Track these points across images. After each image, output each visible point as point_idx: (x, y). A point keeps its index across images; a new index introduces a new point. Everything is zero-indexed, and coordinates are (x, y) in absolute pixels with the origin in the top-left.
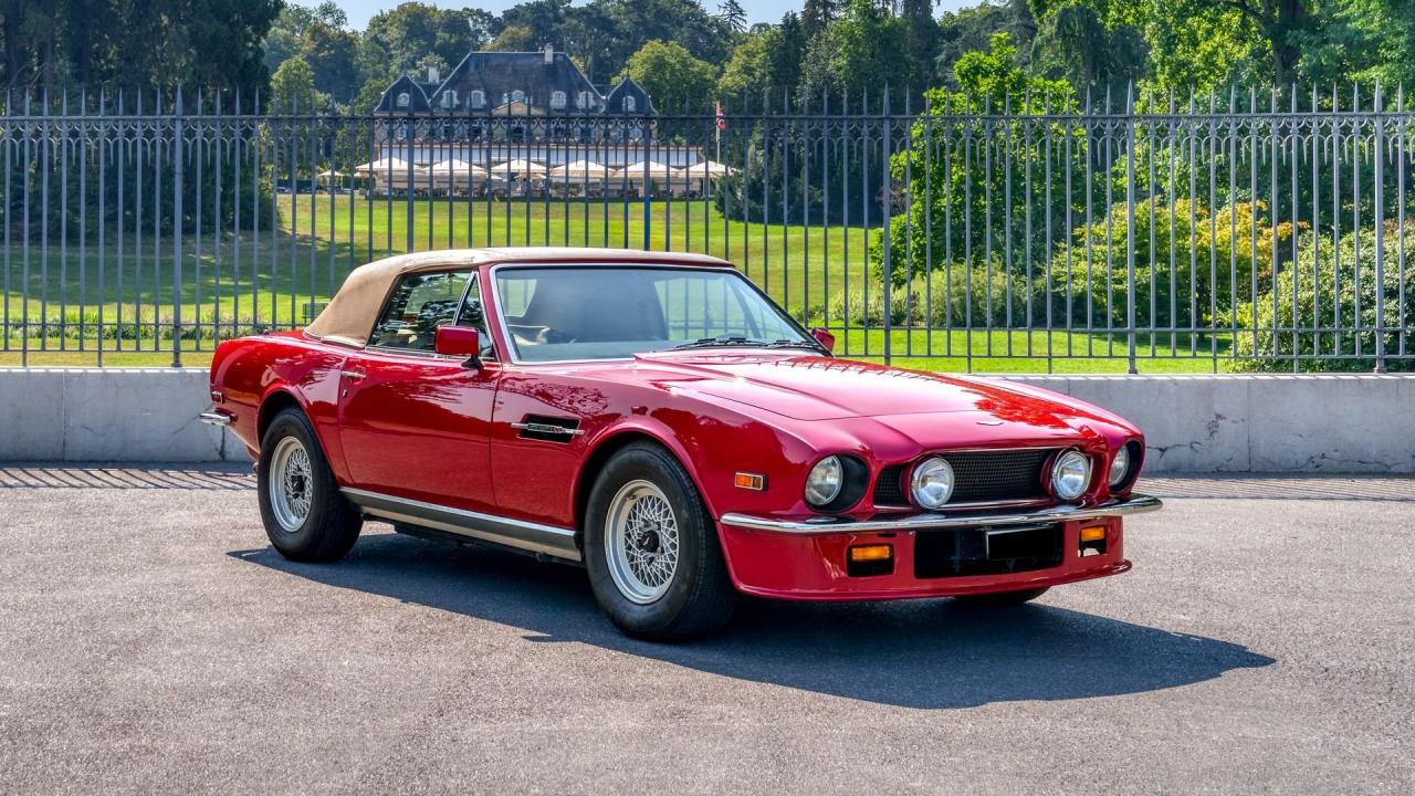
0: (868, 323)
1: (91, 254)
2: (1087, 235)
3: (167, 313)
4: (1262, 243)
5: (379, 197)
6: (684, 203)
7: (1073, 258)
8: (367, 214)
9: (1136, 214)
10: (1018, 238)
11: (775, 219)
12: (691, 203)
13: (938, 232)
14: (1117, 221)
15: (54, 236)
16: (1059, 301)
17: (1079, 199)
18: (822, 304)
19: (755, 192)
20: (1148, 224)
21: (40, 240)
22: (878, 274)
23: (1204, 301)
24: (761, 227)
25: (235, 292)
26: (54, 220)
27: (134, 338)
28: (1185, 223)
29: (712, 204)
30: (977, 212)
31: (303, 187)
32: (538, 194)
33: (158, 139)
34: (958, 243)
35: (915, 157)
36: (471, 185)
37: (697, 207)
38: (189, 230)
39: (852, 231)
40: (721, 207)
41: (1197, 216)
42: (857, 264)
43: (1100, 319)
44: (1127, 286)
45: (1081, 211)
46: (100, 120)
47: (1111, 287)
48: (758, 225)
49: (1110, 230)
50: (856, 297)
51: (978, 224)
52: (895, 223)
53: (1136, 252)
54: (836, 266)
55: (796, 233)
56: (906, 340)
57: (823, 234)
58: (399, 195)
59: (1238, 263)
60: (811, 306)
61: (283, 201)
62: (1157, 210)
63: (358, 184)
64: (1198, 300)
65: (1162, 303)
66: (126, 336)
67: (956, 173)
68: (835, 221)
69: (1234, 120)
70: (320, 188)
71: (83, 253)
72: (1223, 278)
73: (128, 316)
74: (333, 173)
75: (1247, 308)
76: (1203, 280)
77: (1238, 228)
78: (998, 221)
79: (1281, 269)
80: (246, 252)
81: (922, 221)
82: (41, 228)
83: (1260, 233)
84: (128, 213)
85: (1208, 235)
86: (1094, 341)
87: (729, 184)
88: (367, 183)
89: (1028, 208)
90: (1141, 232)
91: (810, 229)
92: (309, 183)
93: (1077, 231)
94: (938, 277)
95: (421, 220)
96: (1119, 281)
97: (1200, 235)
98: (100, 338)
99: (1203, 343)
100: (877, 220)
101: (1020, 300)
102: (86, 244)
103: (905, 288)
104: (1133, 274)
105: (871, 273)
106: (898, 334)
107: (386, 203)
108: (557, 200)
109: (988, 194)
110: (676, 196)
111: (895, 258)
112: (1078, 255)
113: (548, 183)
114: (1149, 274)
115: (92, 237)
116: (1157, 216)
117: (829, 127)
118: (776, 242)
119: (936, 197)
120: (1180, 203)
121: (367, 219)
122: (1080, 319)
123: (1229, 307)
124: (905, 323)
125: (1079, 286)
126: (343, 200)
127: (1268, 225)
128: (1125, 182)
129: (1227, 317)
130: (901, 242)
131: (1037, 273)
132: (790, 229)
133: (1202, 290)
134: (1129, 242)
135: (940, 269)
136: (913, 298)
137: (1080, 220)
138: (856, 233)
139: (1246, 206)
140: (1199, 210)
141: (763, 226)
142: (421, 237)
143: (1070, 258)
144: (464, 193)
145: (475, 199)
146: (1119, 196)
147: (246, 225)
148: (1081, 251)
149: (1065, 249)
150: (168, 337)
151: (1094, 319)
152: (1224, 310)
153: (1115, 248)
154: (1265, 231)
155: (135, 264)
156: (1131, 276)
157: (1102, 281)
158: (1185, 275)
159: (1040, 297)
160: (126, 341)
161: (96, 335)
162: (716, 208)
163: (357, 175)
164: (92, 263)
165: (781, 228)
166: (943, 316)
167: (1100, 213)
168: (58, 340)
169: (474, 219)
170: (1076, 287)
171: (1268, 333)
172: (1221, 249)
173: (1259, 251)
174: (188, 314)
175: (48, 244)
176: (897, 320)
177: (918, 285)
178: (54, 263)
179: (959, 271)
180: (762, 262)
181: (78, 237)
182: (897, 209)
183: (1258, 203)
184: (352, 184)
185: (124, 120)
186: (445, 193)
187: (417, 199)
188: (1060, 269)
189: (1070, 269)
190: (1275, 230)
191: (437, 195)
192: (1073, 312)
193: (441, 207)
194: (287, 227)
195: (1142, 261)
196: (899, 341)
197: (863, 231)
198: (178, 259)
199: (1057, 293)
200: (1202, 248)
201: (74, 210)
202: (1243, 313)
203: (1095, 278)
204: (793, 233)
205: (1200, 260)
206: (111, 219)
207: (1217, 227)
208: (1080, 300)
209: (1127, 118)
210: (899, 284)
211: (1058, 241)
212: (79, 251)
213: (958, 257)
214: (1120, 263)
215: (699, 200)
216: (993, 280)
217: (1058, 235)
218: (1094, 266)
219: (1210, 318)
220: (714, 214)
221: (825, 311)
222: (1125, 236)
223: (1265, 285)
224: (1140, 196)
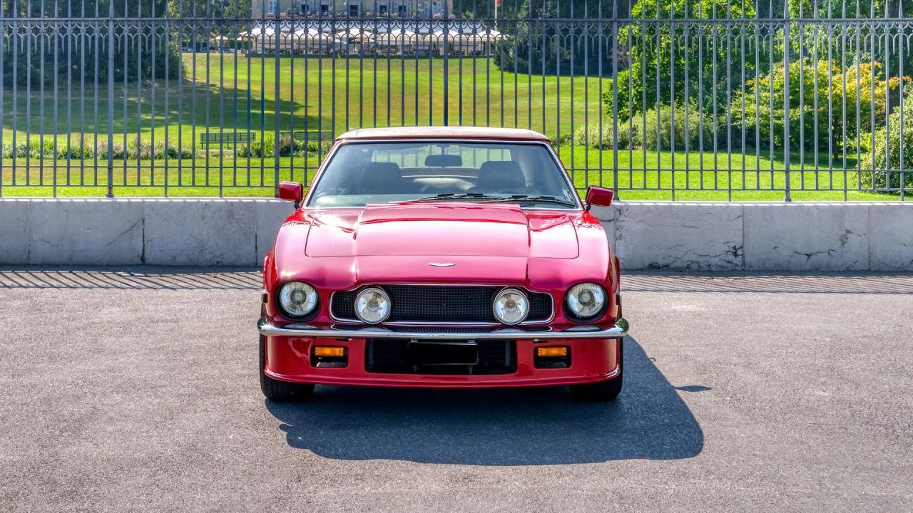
0: (602, 147)
1: (49, 97)
2: (756, 85)
3: (103, 139)
4: (878, 91)
5: (255, 55)
6: (472, 60)
7: (746, 101)
8: (247, 67)
9: (790, 70)
10: (708, 85)
11: (537, 71)
12: (477, 60)
13: (651, 83)
14: (777, 75)
15: (22, 84)
16: (736, 131)
17: (750, 60)
18: (569, 134)
19: (522, 52)
20: (799, 78)
21: (12, 86)
22: (609, 112)
23: (837, 131)
24: (526, 77)
25: (152, 125)
26: (21, 71)
27: (80, 158)
28: (825, 77)
29: (492, 60)
30: (679, 69)
31: (199, 47)
32: (370, 53)
33: (97, 35)
34: (665, 90)
35: (635, 30)
36: (320, 47)
37: (481, 62)
38: (119, 79)
39: (591, 80)
40: (498, 62)
41: (833, 72)
42: (594, 103)
43: (765, 146)
44: (784, 122)
45: (752, 68)
46: (54, 21)
47: (773, 122)
48: (524, 75)
49: (772, 82)
50: (594, 129)
51: (679, 77)
52: (622, 75)
53: (791, 97)
54: (579, 105)
55: (551, 81)
56: (629, 160)
57: (570, 82)
58: (270, 53)
59: (861, 106)
60: (562, 135)
61: (186, 58)
62: (805, 68)
63: (239, 45)
64: (834, 132)
65: (808, 133)
66: (73, 157)
67: (665, 41)
68: (579, 72)
69: (859, 23)
70: (213, 48)
71: (42, 95)
72: (851, 116)
73: (75, 144)
74: (222, 38)
75: (868, 136)
76: (837, 117)
77: (861, 81)
78: (693, 75)
79: (891, 111)
80: (160, 95)
81: (640, 76)
82: (12, 78)
83: (877, 84)
84: (75, 67)
85: (840, 86)
86: (761, 160)
87: (505, 47)
88: (245, 45)
89: (714, 65)
90: (794, 84)
91: (561, 78)
92: (205, 45)
93: (749, 83)
94: (651, 115)
95: (285, 72)
96: (779, 118)
97: (835, 86)
98: (55, 160)
99: (837, 162)
100: (608, 72)
101: (709, 131)
102: (45, 90)
103: (628, 121)
104: (788, 113)
105: (604, 111)
106: (623, 155)
107: (260, 59)
108: (382, 57)
109: (686, 55)
110: (466, 54)
111: (621, 101)
112: (750, 100)
113: (376, 45)
114: (799, 113)
115: (49, 84)
116: (805, 72)
117: (575, 27)
118: (537, 88)
119: (650, 59)
120: (821, 63)
121: (247, 71)
122: (751, 144)
123: (855, 136)
124: (628, 147)
125: (750, 122)
126: (229, 57)
127: (882, 78)
128: (783, 47)
129: (854, 144)
130: (625, 90)
131: (721, 112)
132: (547, 78)
133: (837, 124)
134: (785, 91)
135: (653, 109)
136: (634, 129)
137: (751, 75)
138: (593, 80)
139: (867, 65)
140: (834, 68)
141: (528, 76)
142: (285, 83)
143: (744, 102)
144: (316, 52)
145: (323, 57)
146: (778, 59)
147: (160, 75)
148: (752, 96)
149: (740, 95)
150: (104, 157)
151: (761, 145)
152: (852, 138)
153: (776, 95)
154: (881, 83)
155: (80, 104)
156: (788, 115)
157: (766, 117)
158: (825, 114)
159: (723, 129)
160: (74, 160)
161: (52, 156)
162: (495, 63)
163: (240, 39)
164: (49, 103)
165: (541, 77)
166: (655, 142)
167: (765, 70)
168: (24, 160)
169: (323, 71)
170: (748, 122)
171: (882, 157)
172: (849, 96)
173: (876, 97)
174: (118, 141)
175: (17, 90)
176: (622, 145)
177: (637, 120)
178: (22, 104)
179: (665, 111)
180: (527, 102)
181: (39, 84)
182: (623, 66)
183: (875, 63)
184: (236, 45)
185: (71, 21)
186: (302, 52)
187: (282, 56)
188: (737, 109)
189: (744, 109)
190: (888, 83)
191: (297, 54)
192: (746, 139)
193: (299, 62)
194: (190, 77)
195: (794, 104)
196: (624, 160)
197: (598, 79)
198: (111, 99)
199: (736, 126)
200: (836, 95)
201: (36, 64)
202: (865, 139)
203: (762, 116)
204: (549, 81)
205: (835, 103)
206: (63, 71)
207: (847, 80)
208: (751, 131)
209: (784, 22)
210: (624, 119)
211: (735, 89)
212: (40, 94)
213: (666, 101)
214: (778, 105)
215: (483, 57)
216: (691, 117)
217: (735, 86)
218: (761, 107)
219: (842, 144)
220: (493, 67)
221: (572, 138)
222: (782, 86)
223: (881, 121)
224: (794, 57)
